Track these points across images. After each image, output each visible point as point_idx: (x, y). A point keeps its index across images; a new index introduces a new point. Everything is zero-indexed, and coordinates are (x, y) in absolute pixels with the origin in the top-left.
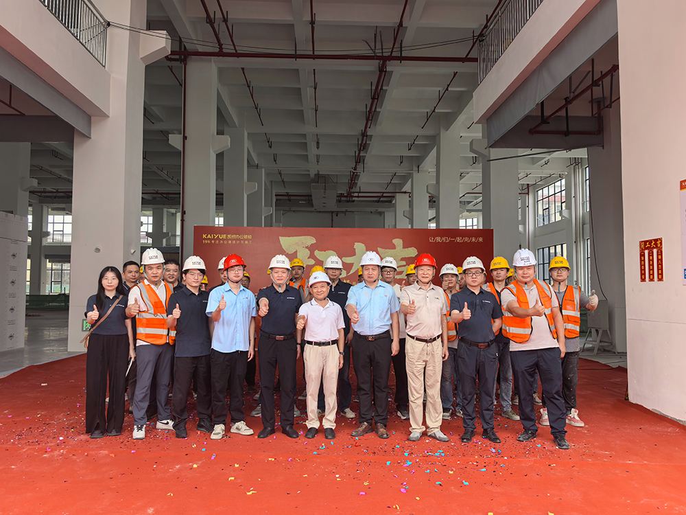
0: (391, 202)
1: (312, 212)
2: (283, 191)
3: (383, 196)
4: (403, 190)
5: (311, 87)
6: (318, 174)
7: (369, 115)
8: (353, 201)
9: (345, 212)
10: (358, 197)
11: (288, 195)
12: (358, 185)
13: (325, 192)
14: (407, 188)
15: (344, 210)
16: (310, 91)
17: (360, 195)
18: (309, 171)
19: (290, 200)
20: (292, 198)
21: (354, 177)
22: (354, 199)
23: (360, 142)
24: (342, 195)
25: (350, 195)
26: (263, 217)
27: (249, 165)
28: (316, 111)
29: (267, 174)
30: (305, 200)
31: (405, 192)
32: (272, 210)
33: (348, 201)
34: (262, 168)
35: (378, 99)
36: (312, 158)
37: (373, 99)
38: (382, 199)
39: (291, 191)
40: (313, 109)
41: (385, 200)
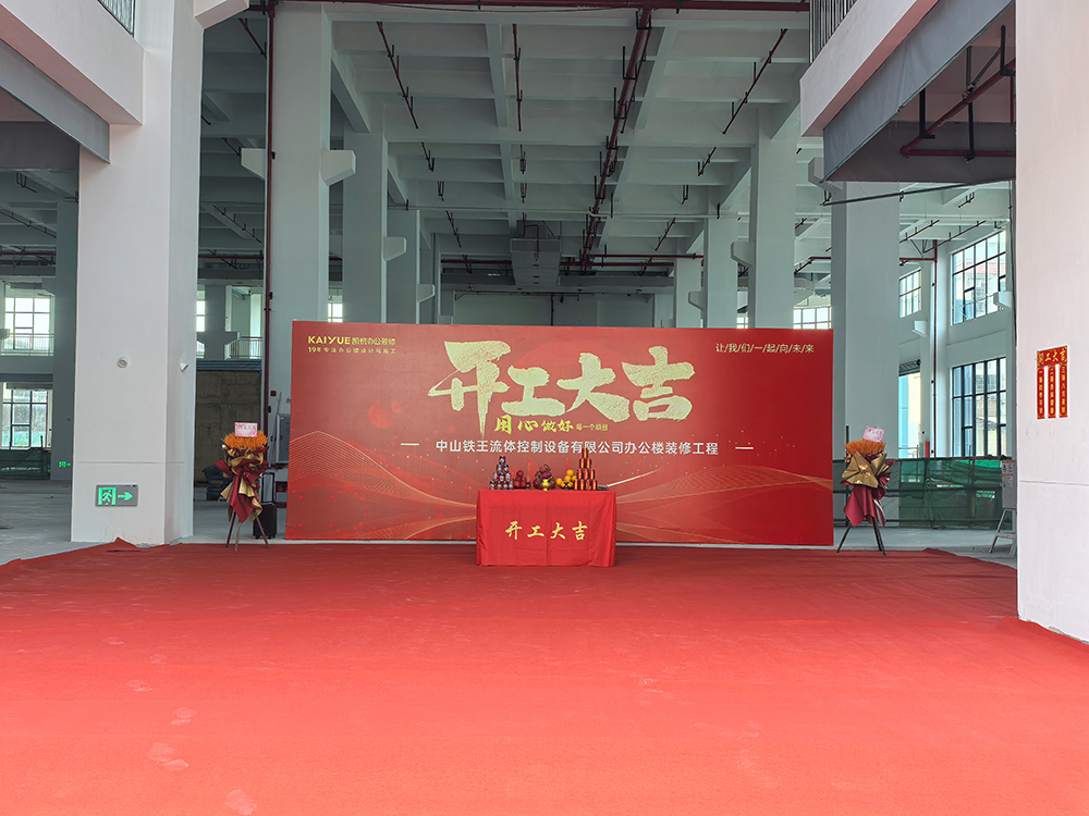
0: (666, 274)
1: (512, 293)
2: (456, 253)
3: (650, 264)
4: (691, 251)
5: (509, 56)
6: (524, 220)
7: (620, 108)
8: (594, 273)
9: (577, 294)
10: (602, 264)
11: (465, 260)
12: (602, 242)
13: (536, 256)
14: (696, 247)
15: (575, 289)
16: (507, 64)
17: (606, 260)
18: (506, 214)
19: (469, 271)
20: (474, 266)
21: (593, 227)
22: (594, 268)
23: (604, 160)
24: (569, 261)
25: (586, 260)
26: (418, 304)
27: (392, 203)
28: (519, 100)
29: (426, 221)
30: (499, 271)
31: (694, 256)
32: (435, 290)
33: (583, 273)
34: (416, 208)
35: (636, 79)
36: (512, 190)
37: (627, 78)
38: (649, 269)
39: (473, 253)
40: (512, 97)
41: (654, 271)
